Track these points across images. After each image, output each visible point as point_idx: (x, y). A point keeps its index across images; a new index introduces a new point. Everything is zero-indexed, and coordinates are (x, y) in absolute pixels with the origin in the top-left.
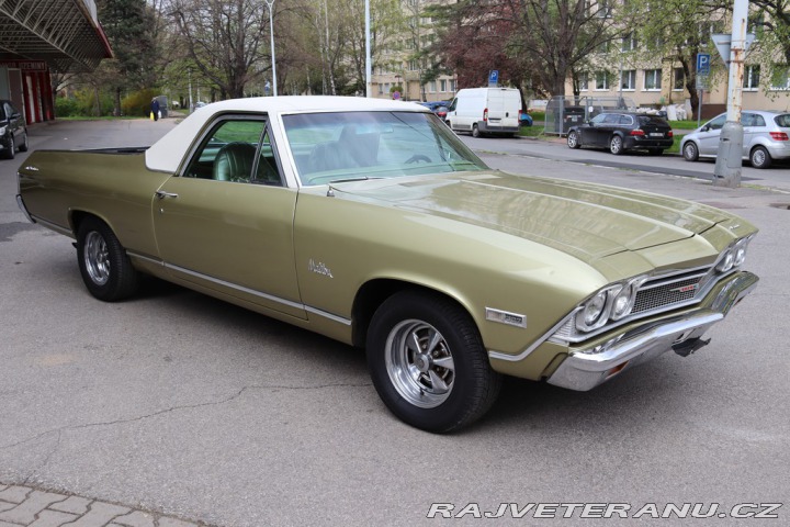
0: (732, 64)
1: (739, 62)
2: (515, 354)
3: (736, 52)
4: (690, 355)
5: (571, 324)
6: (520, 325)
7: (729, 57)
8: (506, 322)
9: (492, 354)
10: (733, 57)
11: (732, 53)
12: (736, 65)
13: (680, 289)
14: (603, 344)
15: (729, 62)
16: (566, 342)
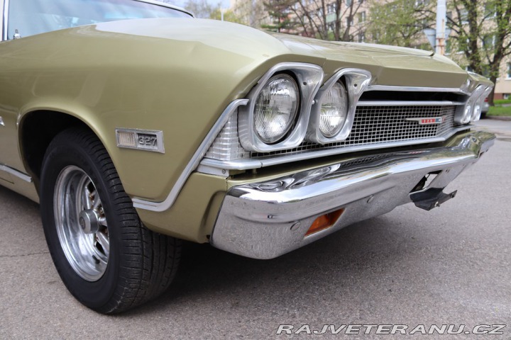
0: (437, 48)
1: (441, 46)
2: (160, 200)
3: (440, 40)
4: (435, 209)
5: (229, 134)
6: (155, 148)
7: (435, 42)
8: (139, 146)
9: (137, 204)
10: (437, 43)
11: (437, 41)
12: (440, 48)
13: (420, 120)
14: (297, 177)
15: (435, 47)
16: (224, 170)
